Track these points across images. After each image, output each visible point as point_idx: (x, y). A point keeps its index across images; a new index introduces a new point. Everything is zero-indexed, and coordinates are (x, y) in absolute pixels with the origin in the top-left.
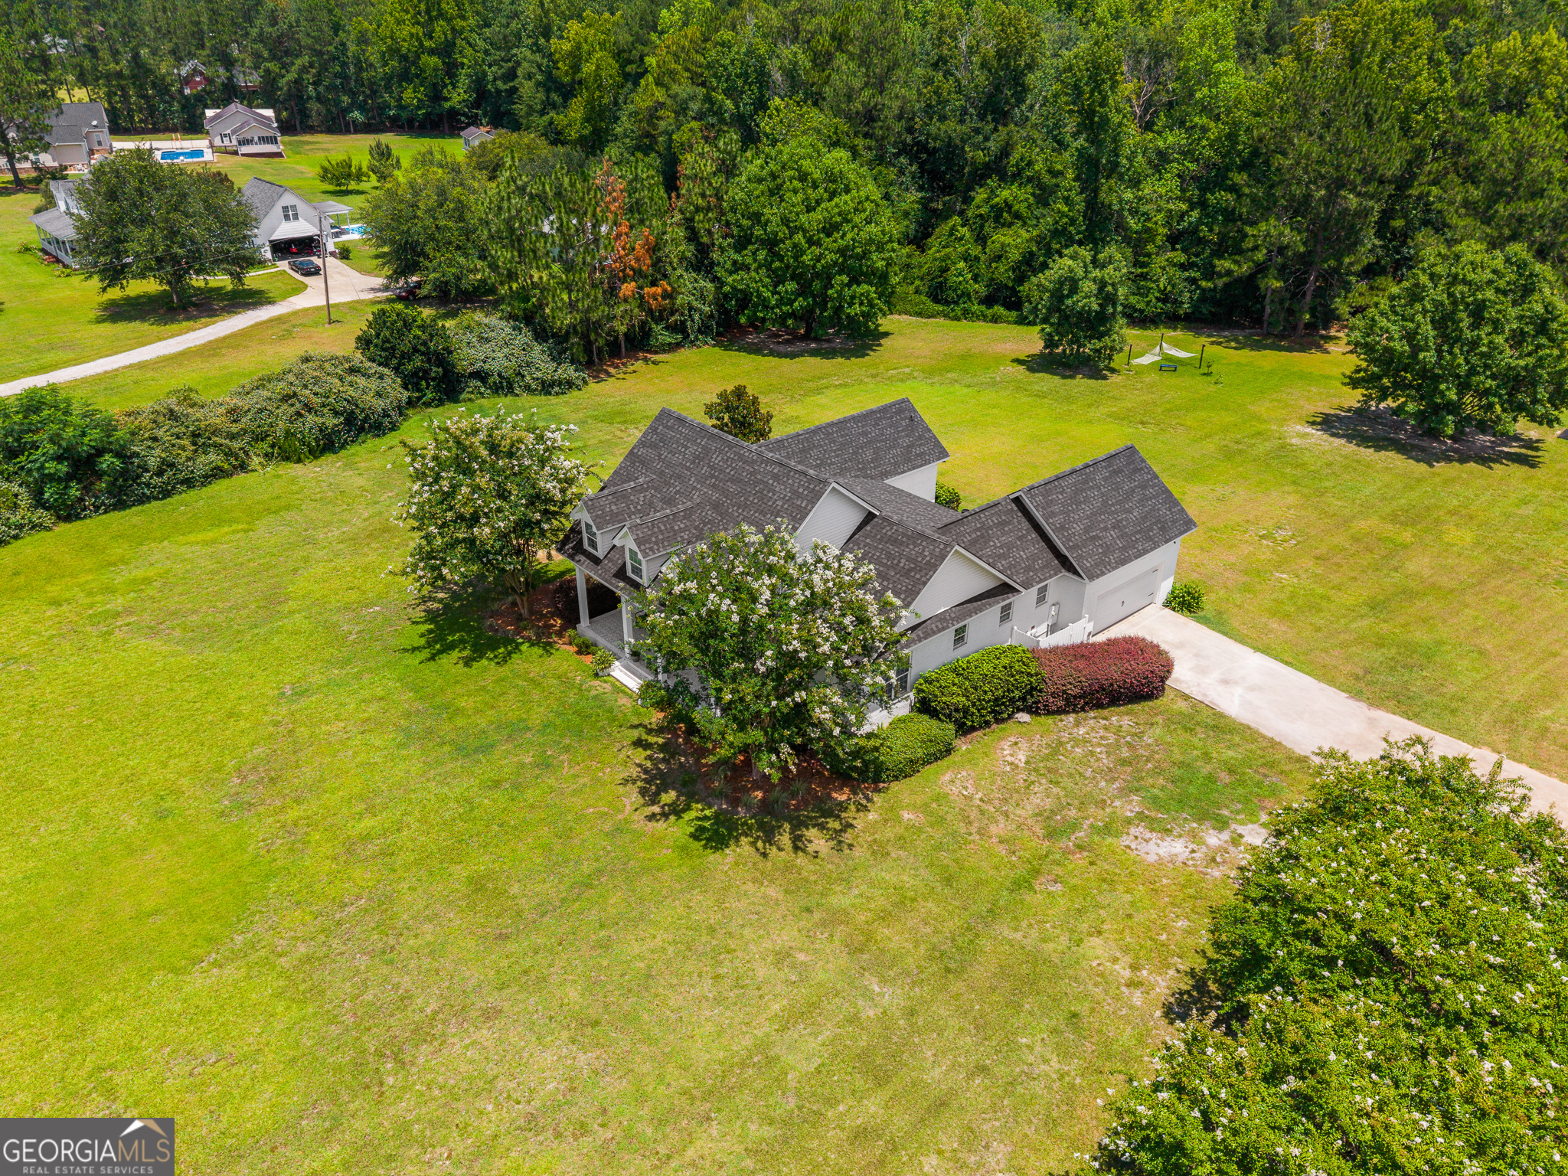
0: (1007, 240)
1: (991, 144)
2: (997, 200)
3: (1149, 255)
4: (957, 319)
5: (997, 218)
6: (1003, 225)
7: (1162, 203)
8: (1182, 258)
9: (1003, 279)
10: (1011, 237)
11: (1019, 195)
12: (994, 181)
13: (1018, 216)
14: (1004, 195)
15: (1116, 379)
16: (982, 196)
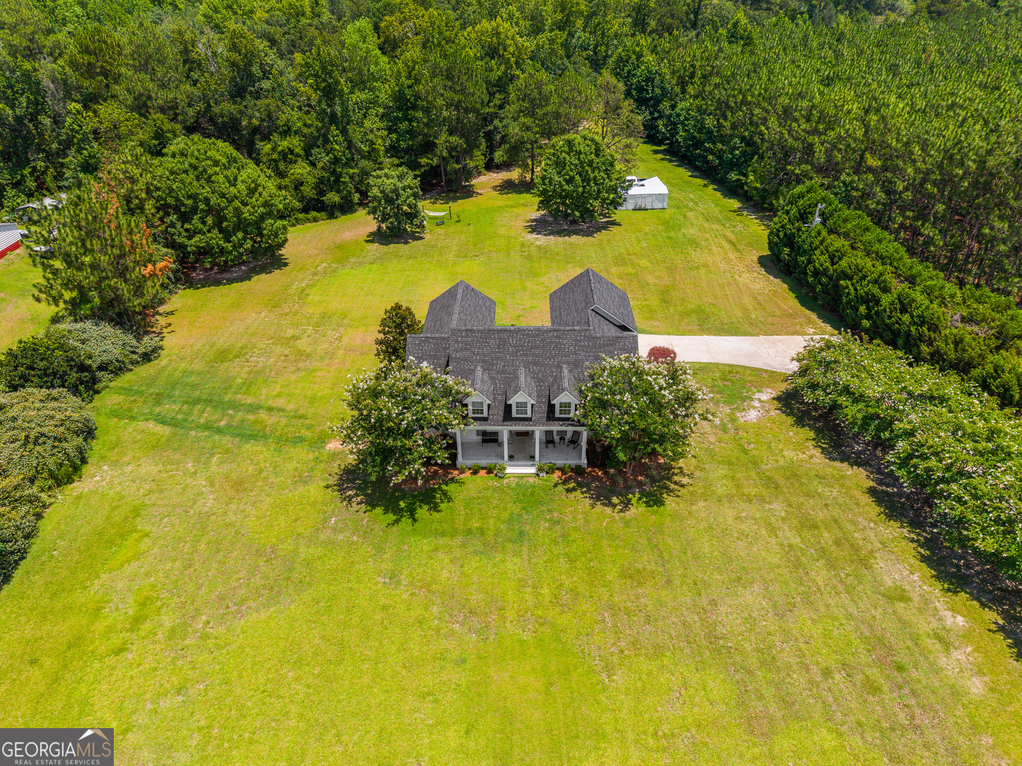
0: (299, 171)
2: (280, 148)
5: (285, 158)
6: (291, 162)
9: (311, 195)
10: (301, 169)
11: (294, 143)
12: (275, 137)
13: (298, 156)
14: (284, 144)
15: (427, 236)
16: (268, 147)
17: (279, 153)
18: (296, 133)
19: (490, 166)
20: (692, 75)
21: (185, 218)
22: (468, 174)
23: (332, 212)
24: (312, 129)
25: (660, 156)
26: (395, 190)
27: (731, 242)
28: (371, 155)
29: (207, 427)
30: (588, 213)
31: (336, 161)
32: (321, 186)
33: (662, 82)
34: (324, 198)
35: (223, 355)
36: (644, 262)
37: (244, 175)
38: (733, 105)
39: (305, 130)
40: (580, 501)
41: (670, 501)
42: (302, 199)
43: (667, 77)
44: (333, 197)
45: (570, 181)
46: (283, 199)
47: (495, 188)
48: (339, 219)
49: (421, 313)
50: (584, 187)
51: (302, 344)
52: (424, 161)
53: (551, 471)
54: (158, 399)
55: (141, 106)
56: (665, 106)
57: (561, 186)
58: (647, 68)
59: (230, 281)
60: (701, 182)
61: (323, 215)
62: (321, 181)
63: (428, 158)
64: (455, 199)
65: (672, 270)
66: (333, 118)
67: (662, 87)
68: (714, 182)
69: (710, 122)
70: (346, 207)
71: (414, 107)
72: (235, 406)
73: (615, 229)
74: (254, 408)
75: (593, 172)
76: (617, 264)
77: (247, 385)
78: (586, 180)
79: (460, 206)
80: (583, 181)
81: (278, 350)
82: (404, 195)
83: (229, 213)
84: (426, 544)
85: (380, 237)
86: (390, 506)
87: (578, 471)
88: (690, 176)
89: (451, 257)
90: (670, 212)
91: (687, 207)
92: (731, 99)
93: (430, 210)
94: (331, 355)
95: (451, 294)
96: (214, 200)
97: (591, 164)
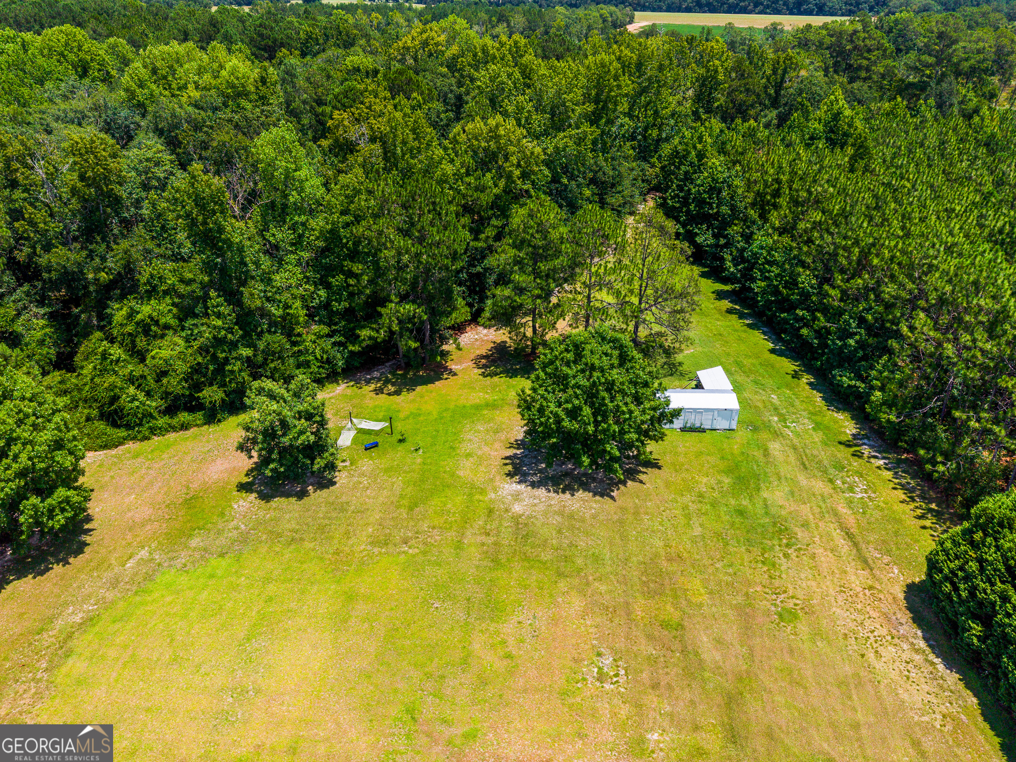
0: (165, 353)
1: (110, 264)
2: (139, 316)
3: (299, 335)
4: (148, 438)
5: (146, 331)
6: (155, 337)
7: (294, 291)
8: (325, 330)
9: (179, 390)
10: (167, 348)
11: (162, 308)
12: (133, 300)
13: (167, 327)
14: (146, 310)
15: (341, 478)
16: (123, 313)
17: (138, 324)
18: (166, 293)
20: (777, 194)
23: (211, 414)
24: (194, 286)
25: (726, 304)
27: (849, 535)
28: (284, 325)
32: (196, 377)
33: (732, 198)
34: (200, 395)
38: (844, 262)
39: (182, 289)
43: (740, 191)
44: (212, 394)
47: (477, 363)
48: (222, 425)
50: (597, 423)
52: (365, 333)
56: (735, 230)
57: (558, 421)
58: (712, 175)
60: (788, 365)
62: (197, 369)
63: (373, 329)
64: (413, 384)
67: (732, 205)
68: (809, 369)
69: (806, 279)
71: (353, 255)
73: (649, 478)
75: (612, 399)
78: (600, 412)
79: (415, 401)
80: (595, 415)
88: (772, 351)
90: (741, 437)
91: (768, 427)
92: (841, 252)
97: (610, 386)
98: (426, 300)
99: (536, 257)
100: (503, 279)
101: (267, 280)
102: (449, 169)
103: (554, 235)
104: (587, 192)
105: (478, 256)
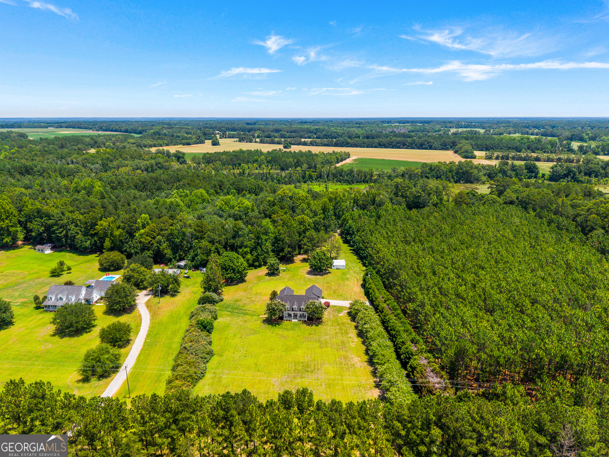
6: (247, 254)
10: (249, 256)
11: (248, 250)
12: (243, 248)
13: (249, 253)
14: (245, 250)
15: (280, 275)
16: (241, 250)
17: (244, 252)
18: (249, 247)
19: (299, 254)
21: (226, 270)
22: (293, 256)
23: (256, 267)
24: (253, 246)
25: (351, 251)
26: (274, 264)
27: (357, 279)
28: (267, 253)
29: (237, 313)
30: (321, 270)
31: (258, 254)
32: (254, 261)
34: (254, 264)
35: (237, 301)
36: (333, 283)
37: (240, 261)
39: (251, 247)
40: (305, 325)
41: (320, 326)
42: (249, 264)
44: (257, 264)
45: (317, 262)
46: (245, 264)
47: (300, 261)
48: (258, 269)
49: (278, 293)
50: (320, 264)
51: (253, 299)
52: (281, 254)
53: (300, 321)
54: (226, 308)
55: (212, 242)
57: (315, 263)
59: (234, 285)
61: (253, 268)
62: (254, 259)
64: (289, 264)
65: (339, 286)
66: (258, 244)
68: (362, 261)
70: (260, 266)
71: (279, 240)
72: (242, 310)
73: (329, 274)
74: (246, 310)
76: (326, 284)
77: (243, 306)
78: (321, 262)
79: (290, 266)
81: (248, 300)
82: (276, 265)
83: (236, 269)
84: (278, 330)
85: (269, 274)
86: (272, 325)
87: (305, 321)
89: (286, 280)
90: (346, 270)
91: (351, 269)
93: (282, 267)
94: (259, 301)
95: (285, 289)
96: (234, 267)
97: (322, 258)
98: (292, 248)
99: (311, 241)
100: (305, 244)
101: (265, 245)
102: (295, 225)
103: (314, 237)
104: (322, 228)
105: (300, 241)
